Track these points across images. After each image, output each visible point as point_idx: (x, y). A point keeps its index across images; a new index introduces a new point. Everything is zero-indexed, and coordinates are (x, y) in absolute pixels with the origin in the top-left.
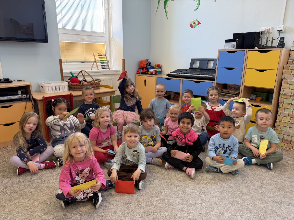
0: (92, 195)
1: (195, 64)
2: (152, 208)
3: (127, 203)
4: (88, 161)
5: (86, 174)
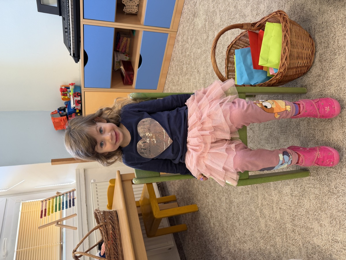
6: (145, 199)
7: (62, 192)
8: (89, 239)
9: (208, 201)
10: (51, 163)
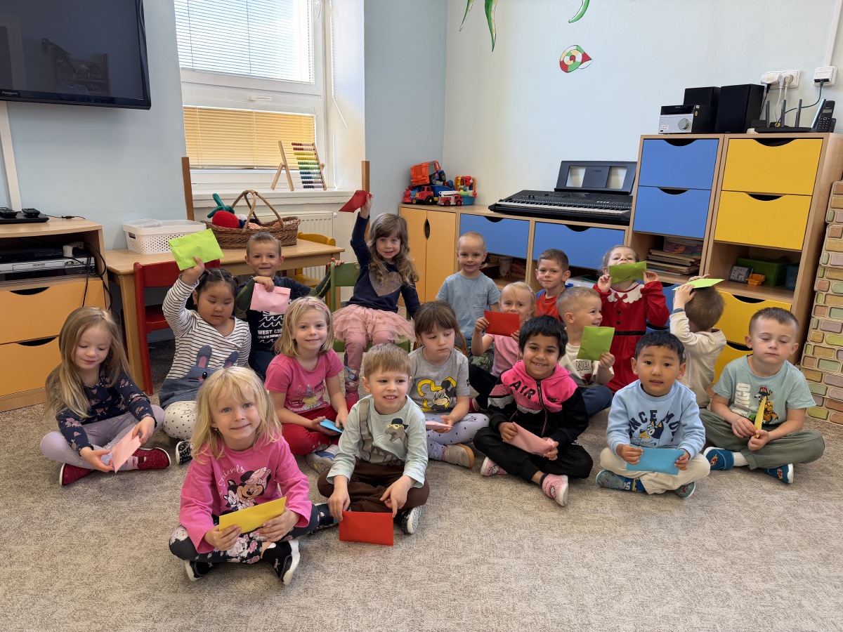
0: (273, 546)
1: (571, 175)
2: (445, 586)
3: (374, 570)
4: (262, 448)
5: (257, 485)
10: (364, 160)
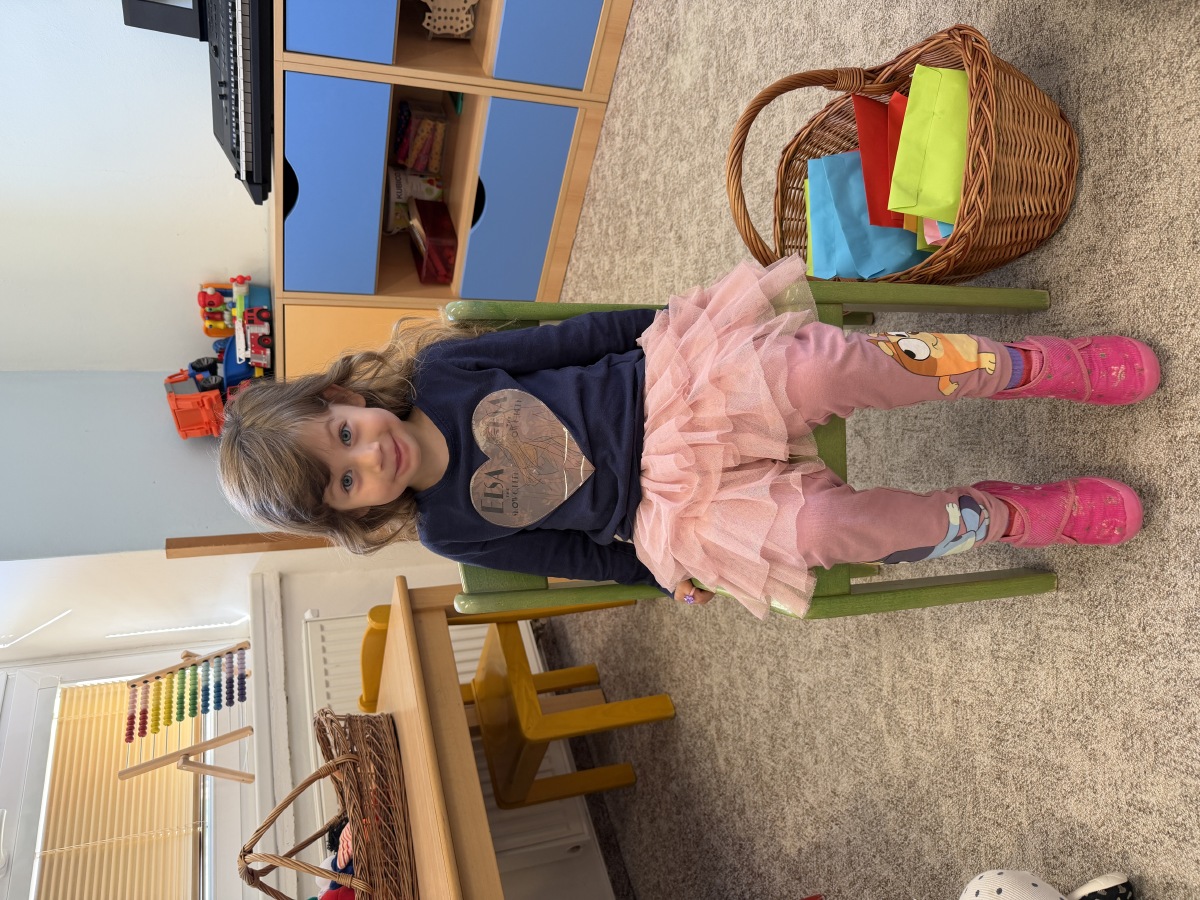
6: (490, 676)
7: (203, 652)
8: (296, 814)
9: (707, 681)
10: (163, 552)
